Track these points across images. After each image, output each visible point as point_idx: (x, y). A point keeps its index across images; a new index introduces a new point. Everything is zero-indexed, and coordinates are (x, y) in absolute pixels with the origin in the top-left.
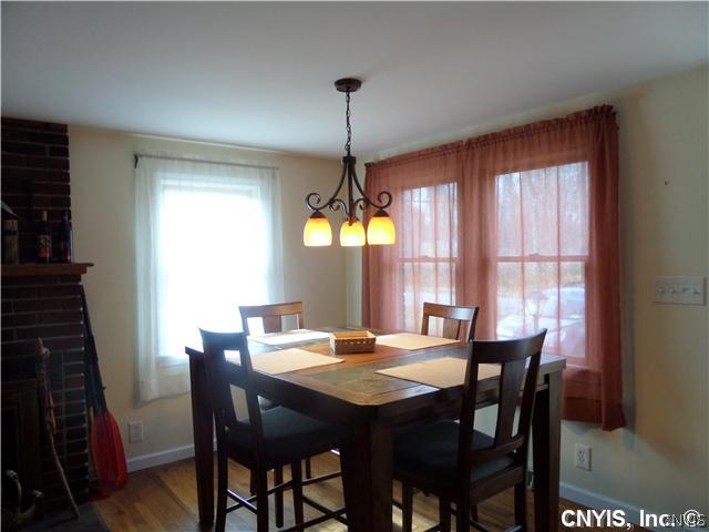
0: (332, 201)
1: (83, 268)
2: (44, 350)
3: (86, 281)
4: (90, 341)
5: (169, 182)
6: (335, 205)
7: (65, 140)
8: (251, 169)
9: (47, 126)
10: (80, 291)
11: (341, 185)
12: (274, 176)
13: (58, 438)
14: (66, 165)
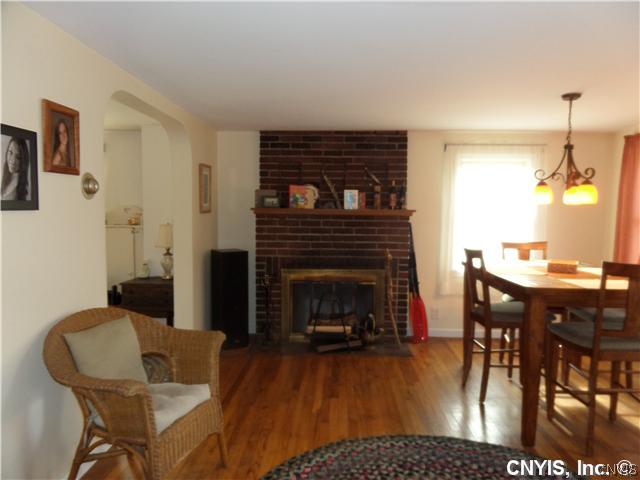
0: (554, 174)
1: (411, 212)
2: (389, 256)
3: (412, 220)
4: (412, 255)
5: (464, 160)
6: (556, 177)
7: (406, 140)
8: (525, 147)
9: (397, 132)
10: (409, 225)
11: (562, 162)
12: (543, 151)
13: (394, 303)
14: (405, 154)
